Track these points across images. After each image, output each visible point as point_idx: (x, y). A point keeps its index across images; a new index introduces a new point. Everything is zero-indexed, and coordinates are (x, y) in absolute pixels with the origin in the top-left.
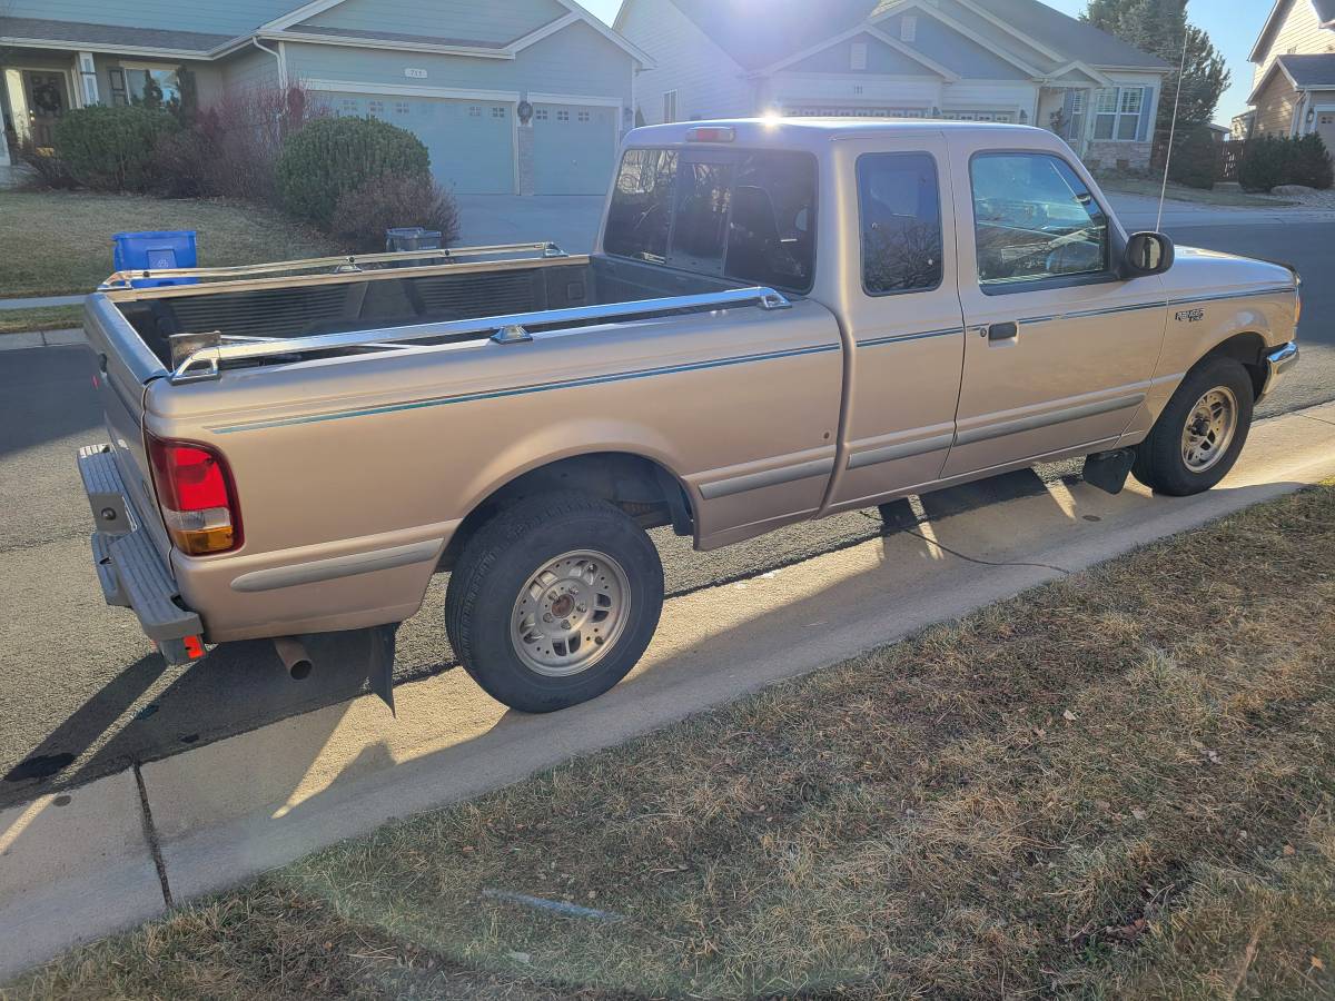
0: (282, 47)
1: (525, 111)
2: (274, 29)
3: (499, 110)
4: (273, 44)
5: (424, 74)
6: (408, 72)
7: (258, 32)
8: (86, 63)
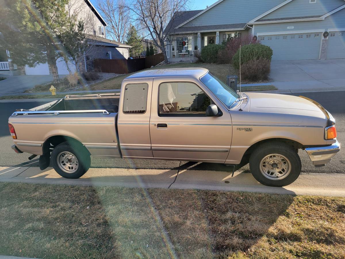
0: (254, 26)
1: (326, 34)
2: (252, 22)
3: (317, 34)
4: (252, 26)
5: (293, 27)
6: (288, 28)
7: (248, 23)
8: (218, 33)
